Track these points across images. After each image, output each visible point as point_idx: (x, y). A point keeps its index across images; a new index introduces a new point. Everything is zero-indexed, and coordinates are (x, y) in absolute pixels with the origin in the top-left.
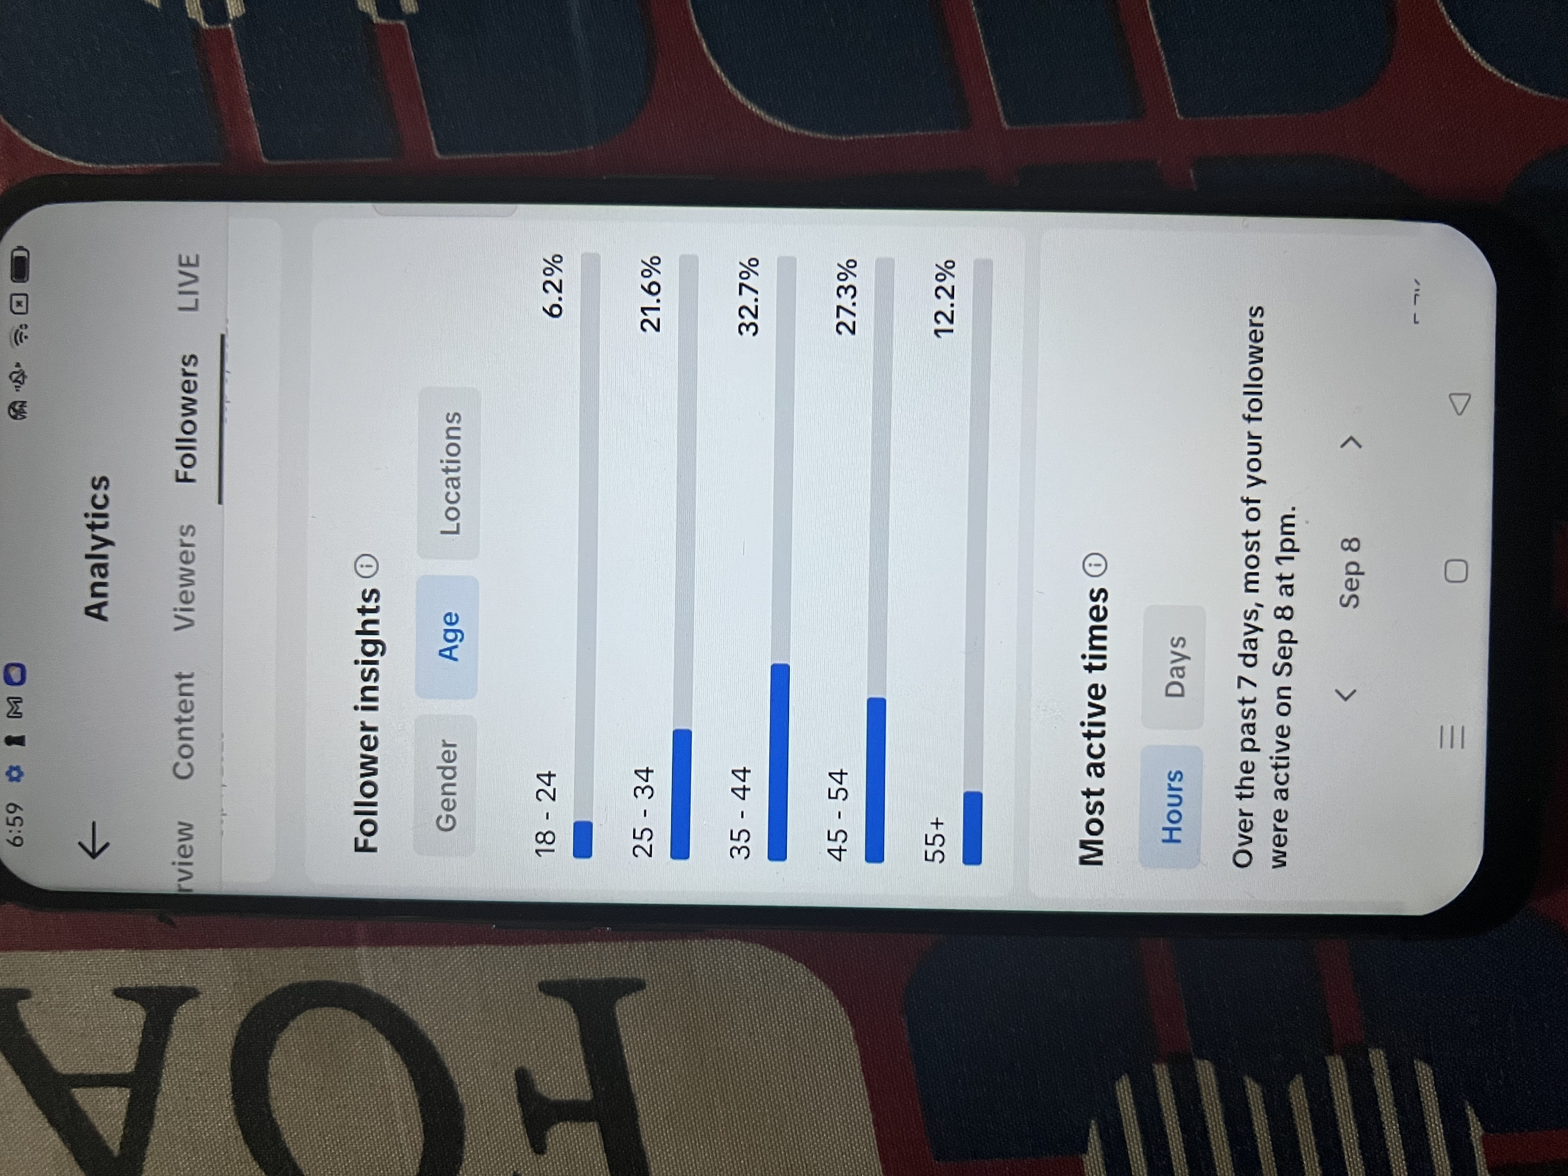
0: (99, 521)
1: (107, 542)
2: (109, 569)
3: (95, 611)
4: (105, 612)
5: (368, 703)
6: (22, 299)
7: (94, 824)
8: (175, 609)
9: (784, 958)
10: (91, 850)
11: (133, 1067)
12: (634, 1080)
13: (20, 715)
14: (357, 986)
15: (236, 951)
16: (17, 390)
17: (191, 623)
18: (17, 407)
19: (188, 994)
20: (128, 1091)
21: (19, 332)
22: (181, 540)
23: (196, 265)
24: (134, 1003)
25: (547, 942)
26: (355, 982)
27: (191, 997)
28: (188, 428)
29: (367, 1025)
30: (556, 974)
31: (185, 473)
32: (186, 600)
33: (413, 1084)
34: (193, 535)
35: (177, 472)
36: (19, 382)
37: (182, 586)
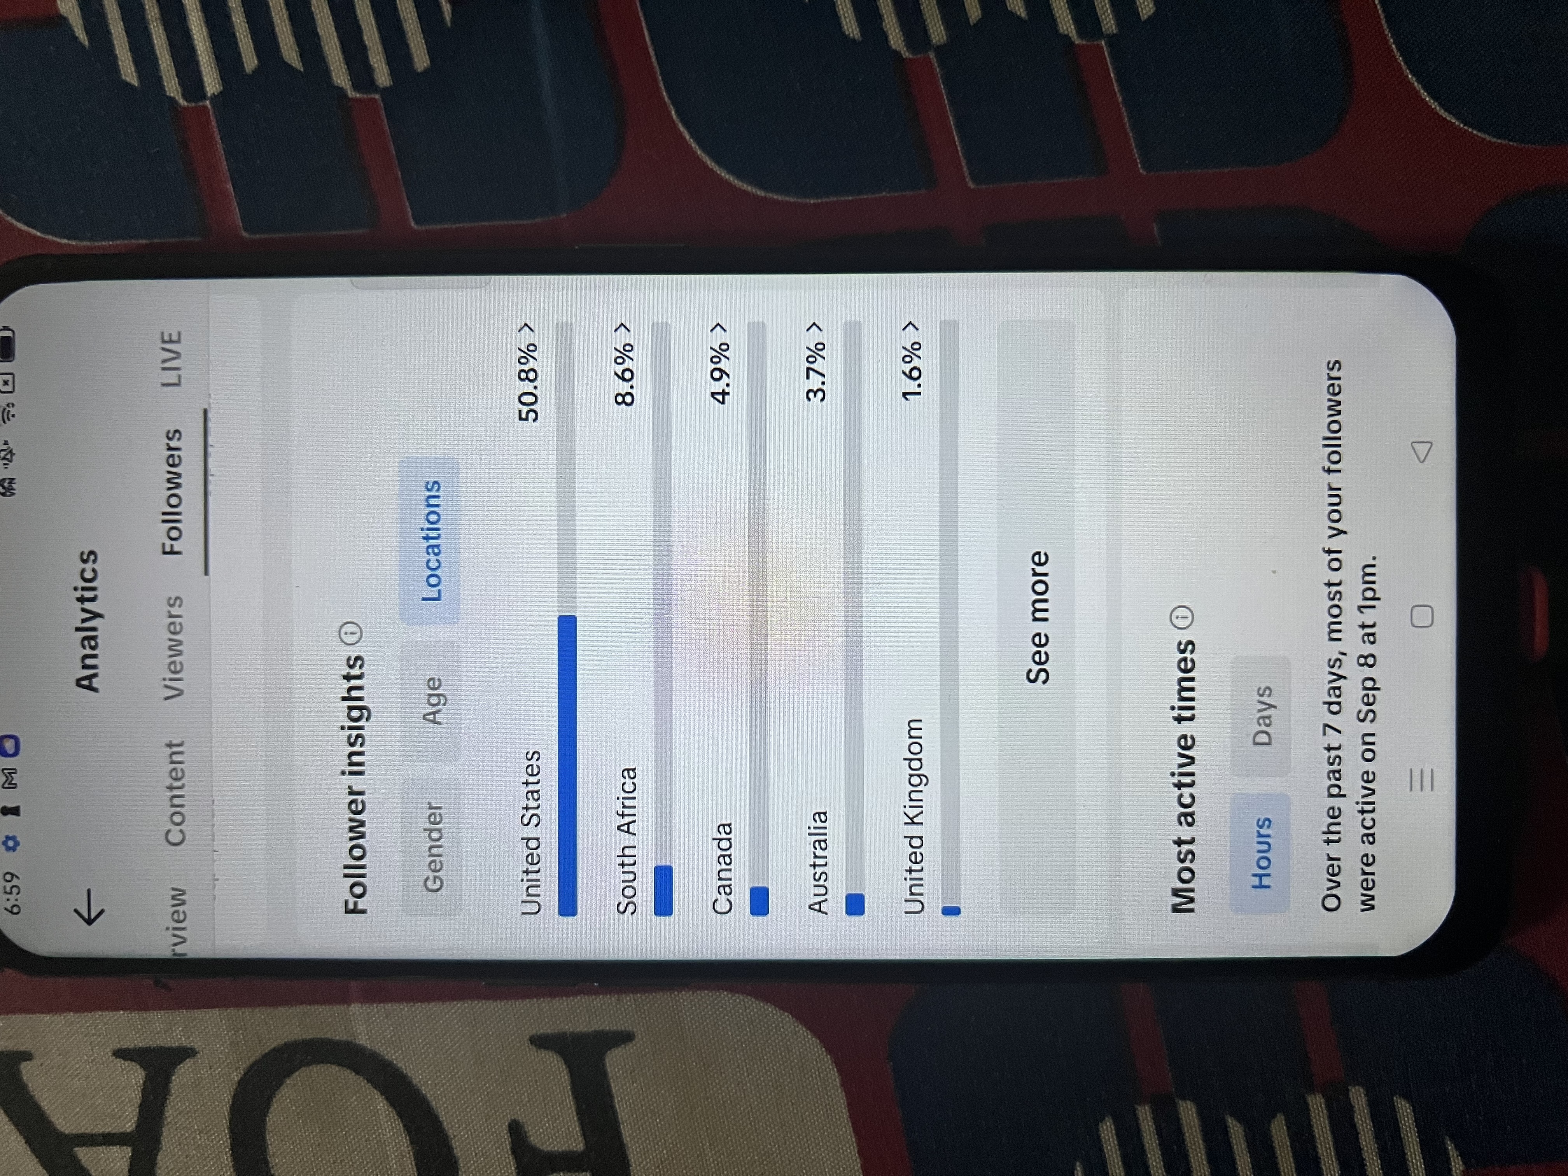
0: (88, 594)
1: (97, 615)
2: (98, 640)
3: (85, 683)
4: (95, 683)
5: (355, 768)
6: (9, 377)
7: (89, 891)
8: (164, 679)
9: (770, 1008)
10: (86, 917)
11: (134, 1126)
12: (626, 1131)
13: (14, 787)
14: (351, 1043)
15: (232, 1011)
16: (6, 468)
17: (181, 693)
18: (6, 485)
19: (186, 1053)
20: (129, 1149)
21: (6, 411)
22: (169, 612)
23: (178, 342)
24: (134, 1063)
25: (537, 996)
26: (349, 1039)
27: (188, 1057)
28: (174, 501)
29: (362, 1082)
30: (546, 1028)
31: (172, 546)
32: (175, 670)
33: (408, 1138)
34: (180, 606)
35: (164, 545)
36: (7, 459)
37: (171, 656)
